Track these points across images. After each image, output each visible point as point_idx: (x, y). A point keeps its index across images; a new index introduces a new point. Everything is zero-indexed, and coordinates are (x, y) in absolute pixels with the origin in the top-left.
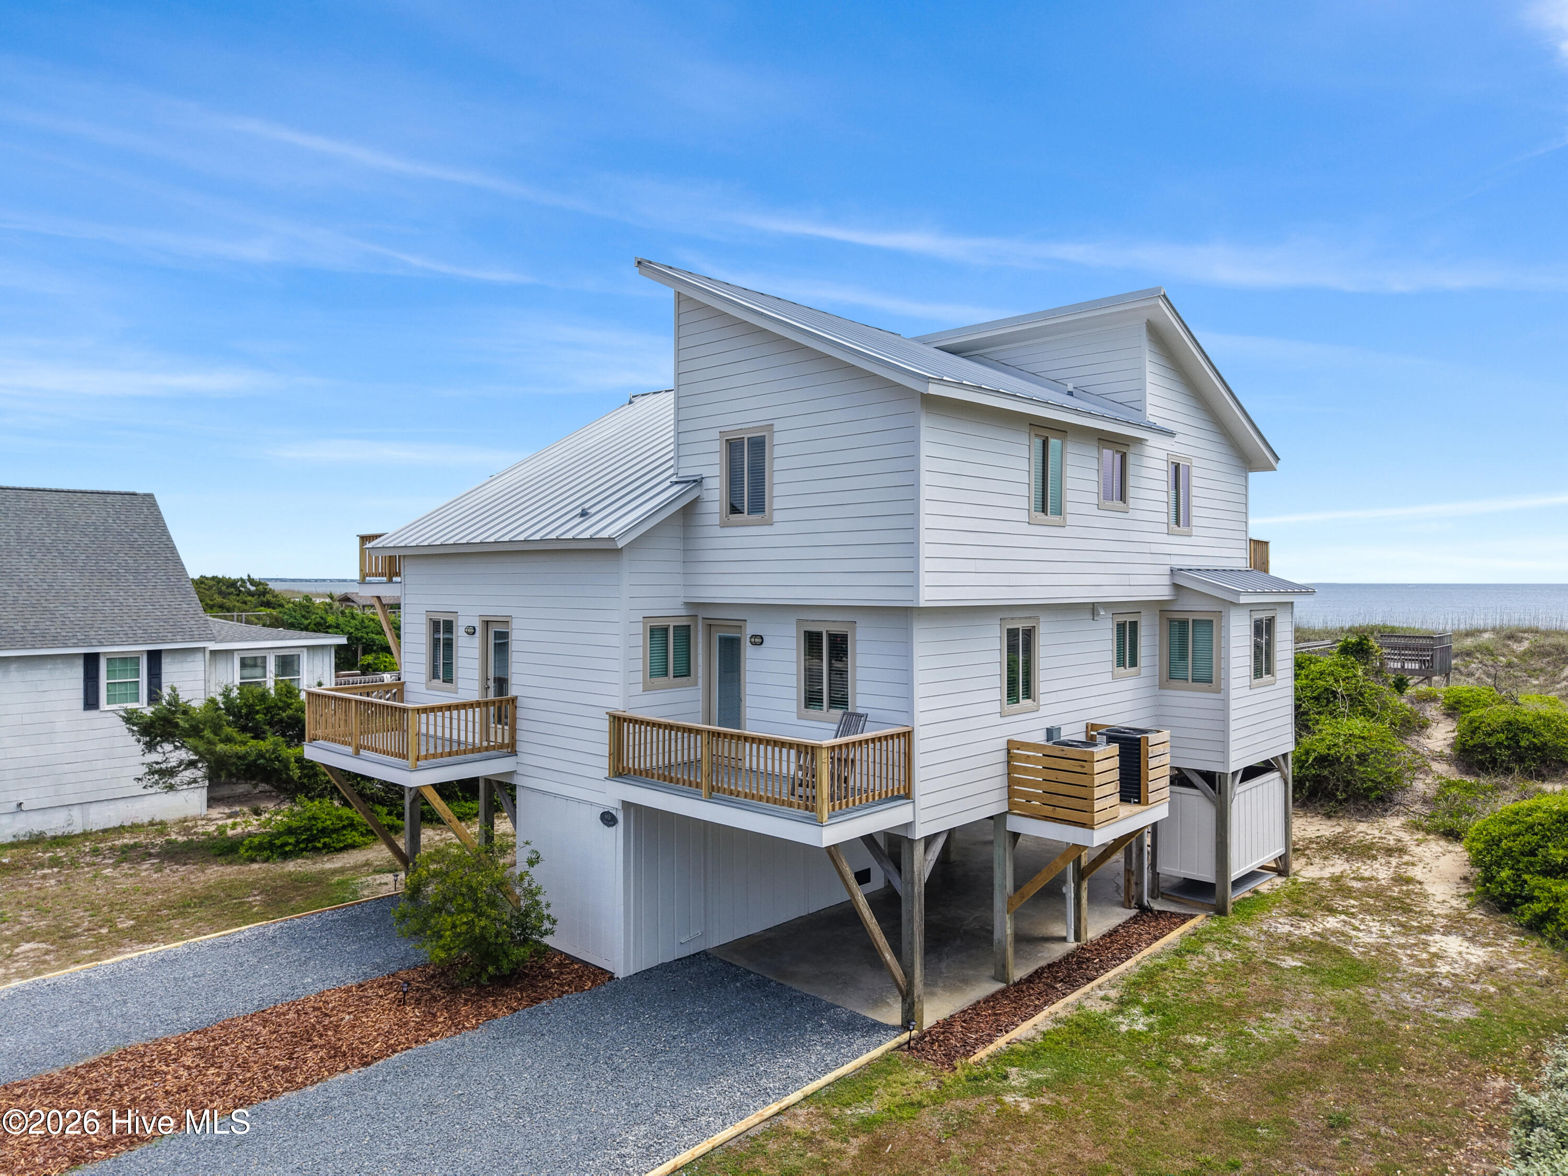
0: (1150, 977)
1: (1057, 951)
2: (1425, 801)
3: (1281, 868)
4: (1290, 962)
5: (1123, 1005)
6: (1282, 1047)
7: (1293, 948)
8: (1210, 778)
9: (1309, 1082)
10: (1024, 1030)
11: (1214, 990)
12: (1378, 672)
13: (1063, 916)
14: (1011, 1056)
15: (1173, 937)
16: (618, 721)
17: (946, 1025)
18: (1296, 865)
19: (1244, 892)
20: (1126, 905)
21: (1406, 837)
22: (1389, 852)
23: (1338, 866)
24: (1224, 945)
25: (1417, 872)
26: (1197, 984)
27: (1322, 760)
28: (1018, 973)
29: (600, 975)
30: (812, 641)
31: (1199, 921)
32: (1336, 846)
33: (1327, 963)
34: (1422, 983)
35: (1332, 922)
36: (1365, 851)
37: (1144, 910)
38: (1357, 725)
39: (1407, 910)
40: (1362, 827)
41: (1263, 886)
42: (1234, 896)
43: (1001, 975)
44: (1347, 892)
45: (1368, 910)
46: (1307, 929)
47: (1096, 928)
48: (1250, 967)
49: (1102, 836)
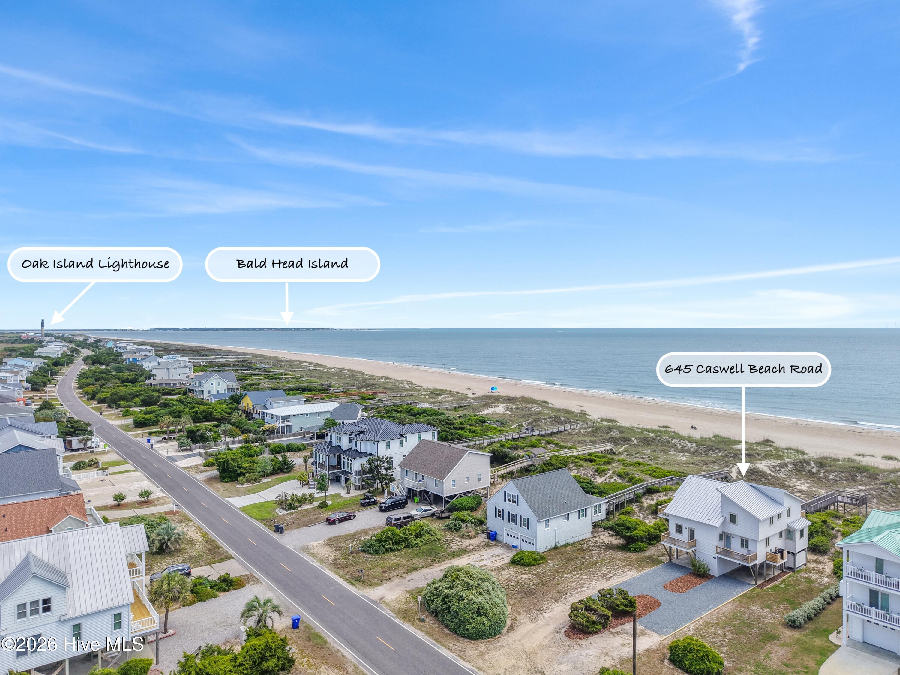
0: (784, 581)
1: (771, 577)
2: (832, 554)
3: (805, 565)
4: (803, 580)
5: (781, 584)
6: (800, 589)
7: (804, 578)
8: (793, 553)
9: (802, 593)
10: (769, 586)
11: (792, 583)
12: (828, 527)
13: (771, 571)
14: (768, 588)
15: (787, 575)
16: (717, 547)
17: (760, 584)
18: (808, 564)
19: (798, 569)
20: (780, 570)
21: (827, 560)
22: (823, 563)
23: (815, 565)
24: (794, 577)
25: (826, 567)
26: (790, 582)
27: (815, 545)
28: (767, 579)
29: (713, 577)
30: (742, 540)
31: (791, 573)
32: (815, 561)
33: (808, 580)
34: (819, 584)
35: (810, 575)
36: (819, 563)
37: (783, 571)
38: (822, 538)
39: (822, 573)
40: (821, 558)
41: (802, 568)
42: (796, 570)
43: (765, 579)
44: (814, 570)
45: (816, 573)
46: (807, 575)
47: (776, 573)
48: (797, 580)
49: (778, 564)
